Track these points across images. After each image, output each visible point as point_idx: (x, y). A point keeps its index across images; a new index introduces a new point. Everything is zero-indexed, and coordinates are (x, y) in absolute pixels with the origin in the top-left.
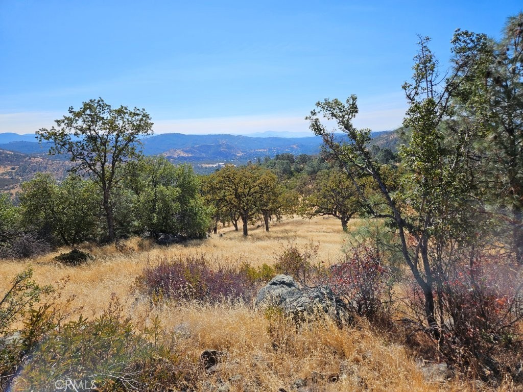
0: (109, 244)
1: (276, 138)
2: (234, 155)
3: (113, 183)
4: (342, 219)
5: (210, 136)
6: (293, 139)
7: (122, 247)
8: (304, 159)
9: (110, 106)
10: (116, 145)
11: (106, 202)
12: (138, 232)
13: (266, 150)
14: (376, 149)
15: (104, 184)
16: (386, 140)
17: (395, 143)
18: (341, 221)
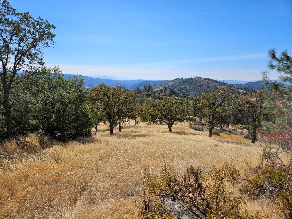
6: (118, 81)
7: (24, 143)
9: (16, 10)
10: (19, 48)
12: (34, 130)
14: (165, 89)
16: (168, 85)
17: (172, 87)
18: (168, 125)
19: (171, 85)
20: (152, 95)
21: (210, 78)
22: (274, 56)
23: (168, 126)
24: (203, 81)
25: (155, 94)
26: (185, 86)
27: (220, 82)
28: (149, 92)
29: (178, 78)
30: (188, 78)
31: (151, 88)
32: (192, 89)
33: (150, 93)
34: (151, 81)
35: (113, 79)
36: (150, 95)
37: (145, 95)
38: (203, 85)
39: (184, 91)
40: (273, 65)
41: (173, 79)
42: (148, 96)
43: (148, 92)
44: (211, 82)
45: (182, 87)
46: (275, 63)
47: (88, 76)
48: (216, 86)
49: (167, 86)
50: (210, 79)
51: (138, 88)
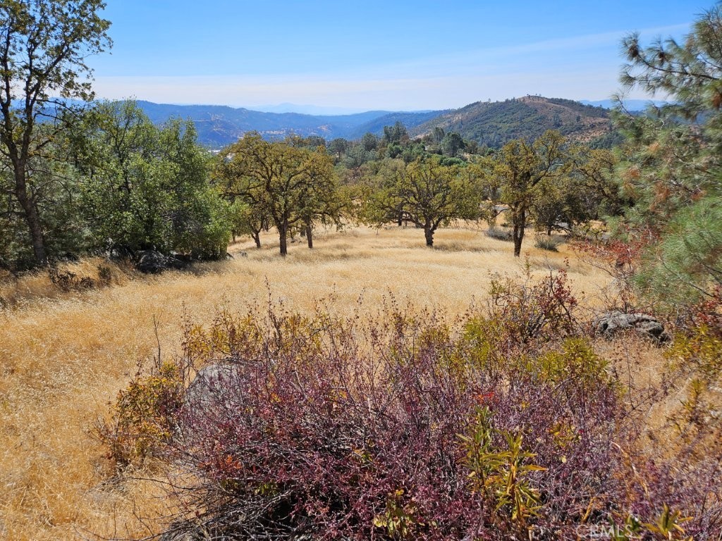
0: (35, 273)
1: (296, 114)
2: (234, 138)
3: (32, 147)
4: (426, 227)
5: (195, 108)
6: (320, 116)
7: (65, 278)
8: (341, 146)
10: (31, 62)
11: (20, 187)
13: (281, 133)
14: (440, 133)
15: (12, 148)
16: (449, 122)
17: (460, 127)
18: (423, 230)
19: (457, 123)
20: (404, 153)
21: (563, 98)
22: (634, 52)
23: (425, 232)
24: (544, 105)
25: (412, 148)
26: (495, 124)
27: (590, 107)
28: (398, 143)
29: (478, 103)
30: (504, 101)
31: (404, 134)
32: (513, 131)
33: (398, 146)
34: (405, 114)
35: (306, 114)
36: (400, 152)
37: (387, 154)
38: (543, 118)
39: (492, 136)
40: (632, 76)
41: (462, 106)
42: (393, 156)
43: (395, 144)
44: (566, 108)
45: (487, 125)
46: (639, 71)
47: (243, 109)
48: (578, 119)
49: (447, 124)
50: (565, 100)
51: (370, 136)
